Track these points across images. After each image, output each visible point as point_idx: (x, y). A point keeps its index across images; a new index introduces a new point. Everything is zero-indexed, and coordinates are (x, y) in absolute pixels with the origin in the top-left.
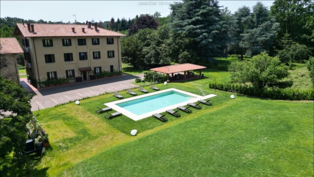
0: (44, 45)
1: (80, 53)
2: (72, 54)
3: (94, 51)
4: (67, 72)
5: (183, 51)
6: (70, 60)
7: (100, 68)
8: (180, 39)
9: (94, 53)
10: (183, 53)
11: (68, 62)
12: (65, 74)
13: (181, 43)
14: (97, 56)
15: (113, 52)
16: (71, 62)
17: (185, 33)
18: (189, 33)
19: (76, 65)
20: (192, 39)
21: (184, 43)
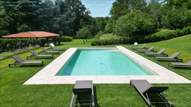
5: (21, 24)
8: (14, 12)
10: (22, 26)
13: (17, 16)
17: (18, 7)
18: (23, 7)
20: (29, 13)
21: (20, 17)
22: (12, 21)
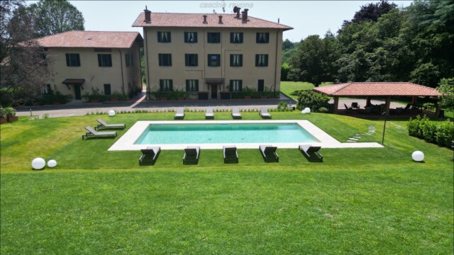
0: (159, 40)
1: (210, 56)
2: (196, 55)
3: (233, 53)
4: (187, 82)
6: (193, 65)
7: (241, 82)
9: (232, 56)
10: (423, 66)
11: (190, 68)
12: (184, 86)
14: (237, 61)
15: (267, 56)
16: (194, 68)
18: (448, 23)
19: (202, 73)
20: (450, 36)
21: (428, 46)
22: (411, 56)
